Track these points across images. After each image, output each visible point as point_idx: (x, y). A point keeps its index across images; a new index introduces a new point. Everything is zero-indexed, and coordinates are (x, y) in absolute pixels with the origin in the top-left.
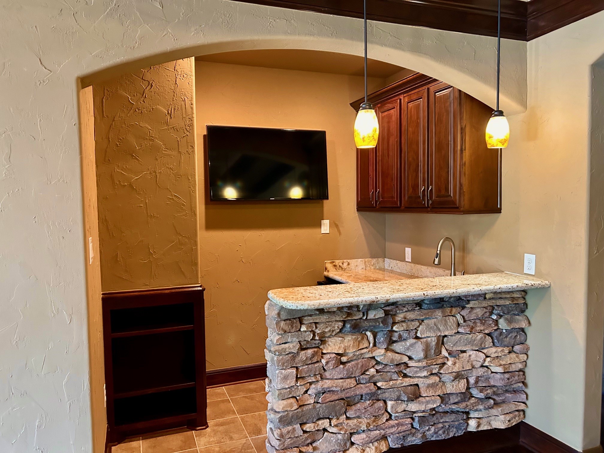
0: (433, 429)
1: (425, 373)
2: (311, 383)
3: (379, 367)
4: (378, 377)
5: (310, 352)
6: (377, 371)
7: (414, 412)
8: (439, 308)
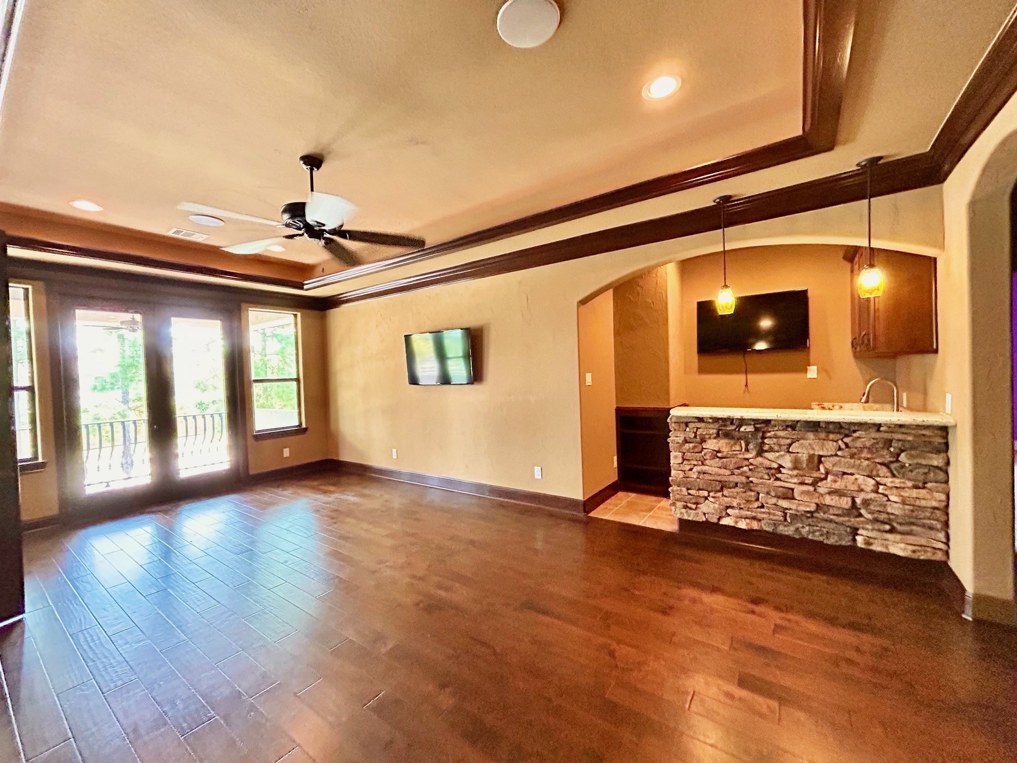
0: (807, 528)
1: (795, 480)
2: (695, 465)
3: (751, 467)
4: (749, 473)
5: (691, 445)
6: (750, 470)
7: (787, 509)
8: (812, 431)
